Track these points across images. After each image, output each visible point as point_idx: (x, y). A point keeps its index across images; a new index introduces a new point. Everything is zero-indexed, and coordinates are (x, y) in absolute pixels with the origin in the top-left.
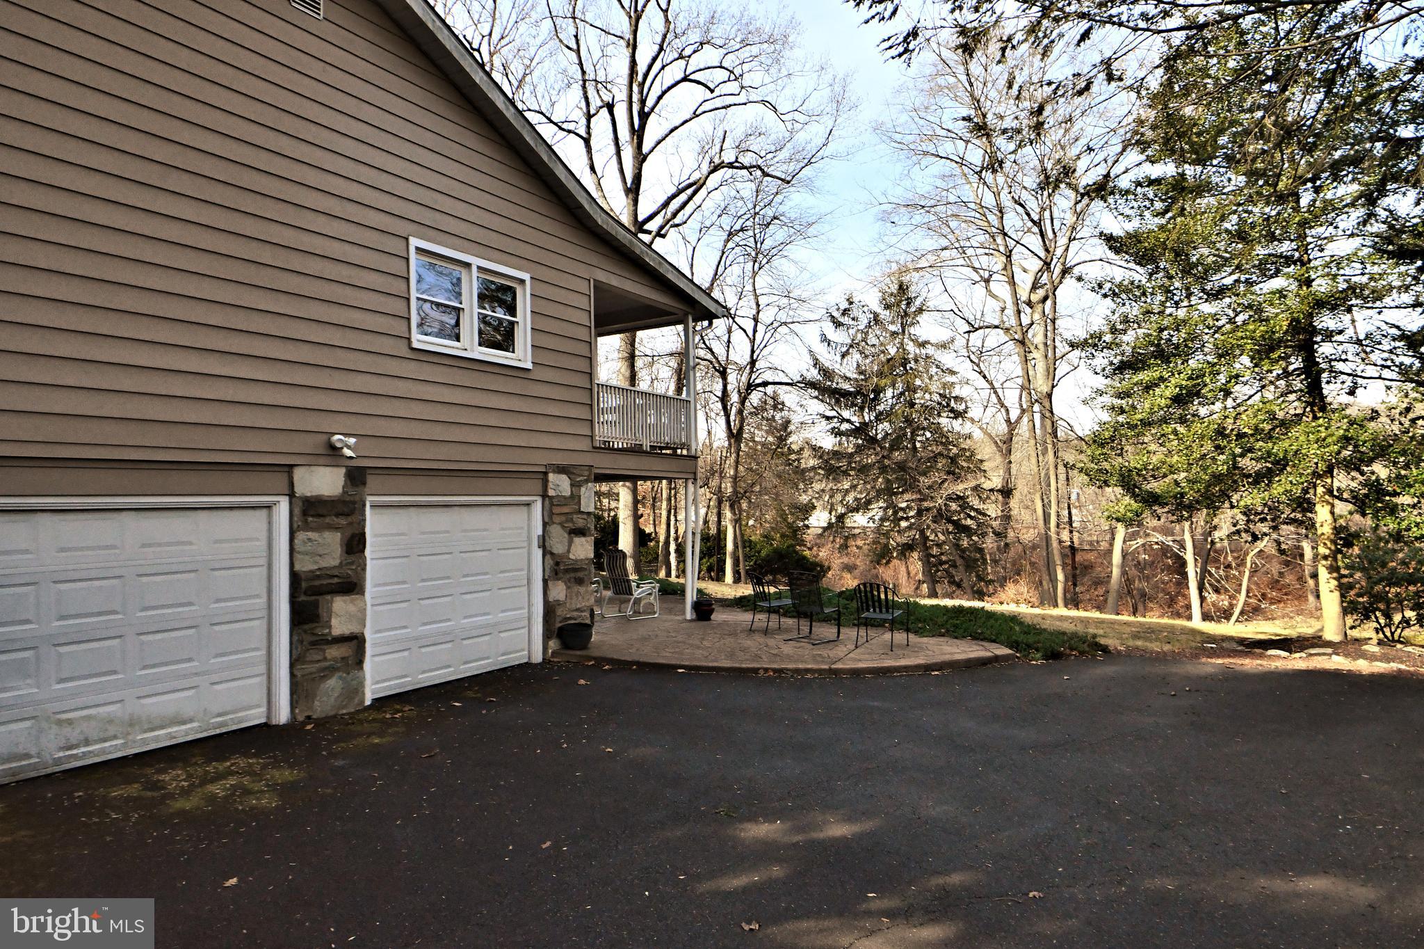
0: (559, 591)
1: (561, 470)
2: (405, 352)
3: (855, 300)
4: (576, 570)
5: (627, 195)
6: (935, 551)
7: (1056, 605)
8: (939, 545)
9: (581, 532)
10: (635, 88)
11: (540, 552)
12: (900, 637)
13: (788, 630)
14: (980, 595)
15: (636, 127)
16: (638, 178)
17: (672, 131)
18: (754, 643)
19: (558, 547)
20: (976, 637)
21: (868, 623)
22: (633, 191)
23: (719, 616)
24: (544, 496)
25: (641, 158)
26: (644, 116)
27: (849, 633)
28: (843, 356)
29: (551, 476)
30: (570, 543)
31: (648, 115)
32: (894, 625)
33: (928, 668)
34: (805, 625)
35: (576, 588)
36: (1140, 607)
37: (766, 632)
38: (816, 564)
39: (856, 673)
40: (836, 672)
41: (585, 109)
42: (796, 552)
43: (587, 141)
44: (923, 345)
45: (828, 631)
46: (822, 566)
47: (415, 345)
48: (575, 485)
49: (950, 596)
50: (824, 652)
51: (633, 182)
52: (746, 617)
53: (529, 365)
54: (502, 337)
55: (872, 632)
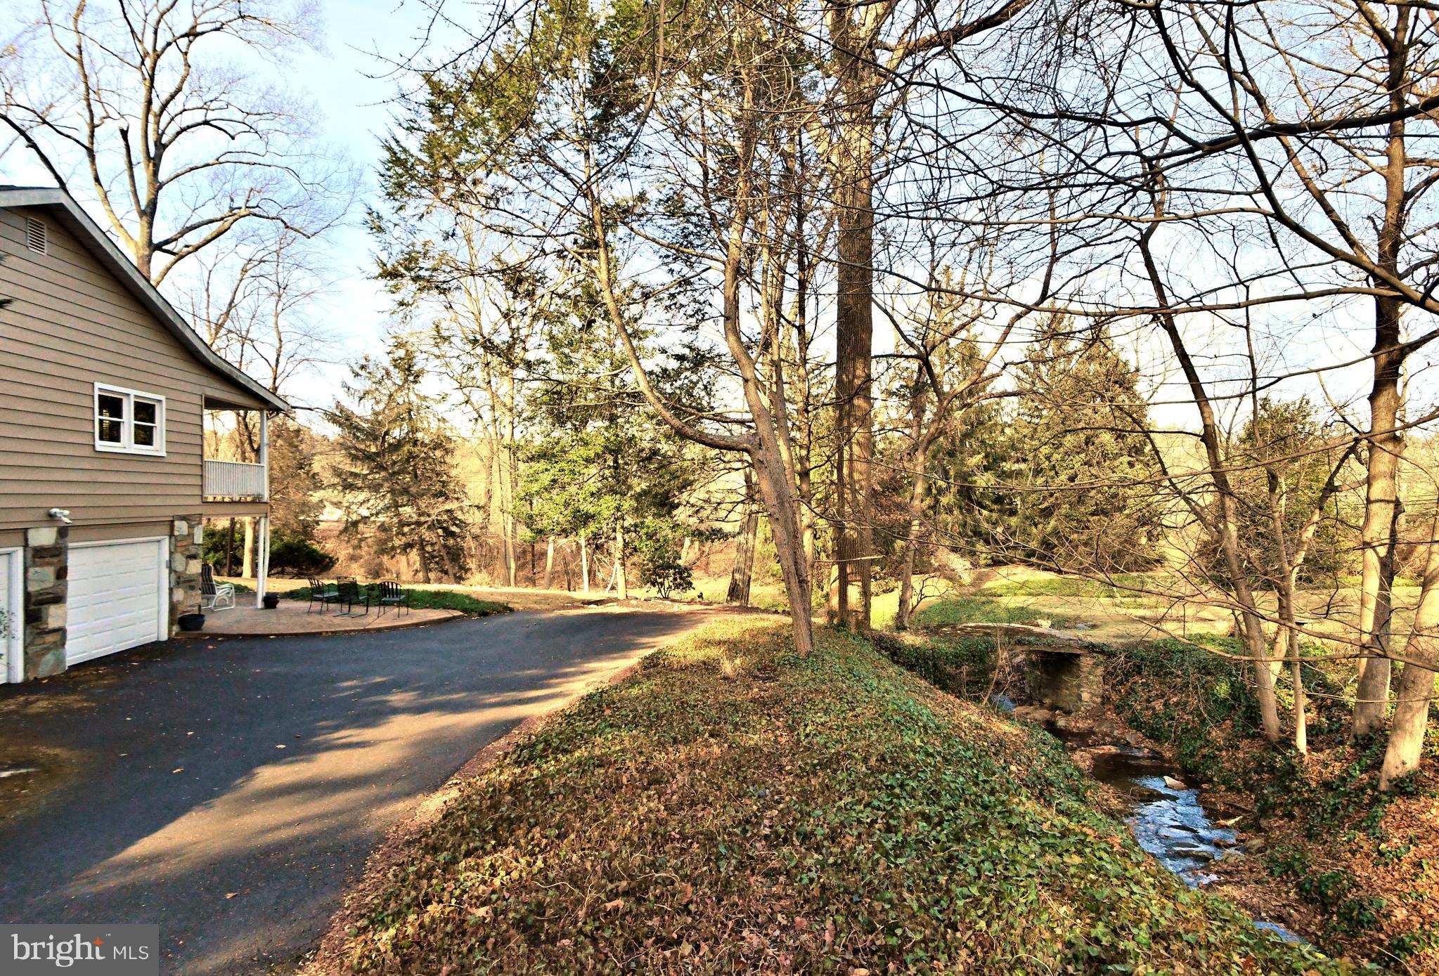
0: (179, 595)
1: (183, 518)
2: (93, 455)
3: (371, 358)
4: (190, 581)
5: (141, 217)
6: (429, 548)
7: (509, 585)
8: (432, 544)
9: (194, 557)
10: (151, 118)
11: (167, 571)
12: (404, 610)
13: (334, 611)
14: (459, 579)
15: (152, 155)
16: (153, 204)
17: (192, 169)
18: (315, 619)
19: (179, 566)
20: (445, 607)
21: (385, 604)
22: (149, 213)
23: (282, 605)
24: (171, 535)
25: (157, 186)
26: (161, 147)
27: (374, 610)
28: (361, 399)
29: (177, 523)
30: (187, 564)
31: (165, 146)
32: (400, 604)
33: (418, 625)
34: (345, 608)
35: (191, 592)
36: (573, 583)
37: (320, 613)
38: (324, 557)
39: (379, 630)
40: (368, 631)
41: (88, 120)
42: (306, 546)
43: (91, 153)
44: (425, 398)
45: (361, 610)
46: (331, 559)
47: (98, 448)
48: (191, 527)
49: (440, 581)
50: (359, 621)
51: (147, 206)
52: (303, 605)
53: (164, 454)
54: (144, 436)
55: (387, 609)
